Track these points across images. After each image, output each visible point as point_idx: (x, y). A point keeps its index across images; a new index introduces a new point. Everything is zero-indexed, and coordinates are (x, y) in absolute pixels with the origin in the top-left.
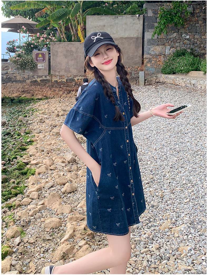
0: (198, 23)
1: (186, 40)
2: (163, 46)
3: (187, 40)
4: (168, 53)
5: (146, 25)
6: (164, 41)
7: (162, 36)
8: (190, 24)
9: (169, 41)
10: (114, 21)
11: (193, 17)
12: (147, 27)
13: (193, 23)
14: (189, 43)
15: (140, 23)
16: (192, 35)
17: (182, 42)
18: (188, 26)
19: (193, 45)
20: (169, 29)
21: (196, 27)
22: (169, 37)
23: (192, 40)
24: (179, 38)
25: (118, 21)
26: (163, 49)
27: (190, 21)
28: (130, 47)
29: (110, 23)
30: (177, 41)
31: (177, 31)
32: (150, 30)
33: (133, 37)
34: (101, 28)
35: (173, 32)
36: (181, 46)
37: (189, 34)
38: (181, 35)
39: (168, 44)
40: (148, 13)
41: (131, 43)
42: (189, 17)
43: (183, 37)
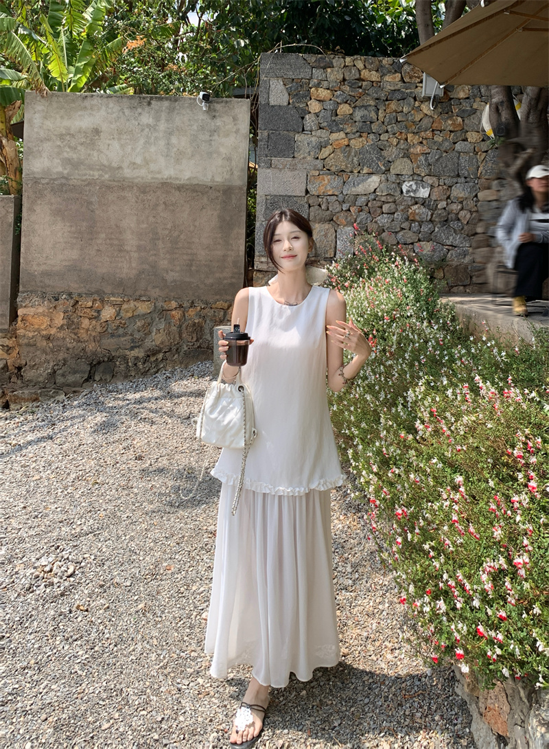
0: (463, 140)
1: (416, 203)
2: (327, 227)
3: (422, 205)
4: (347, 252)
5: (261, 140)
6: (332, 206)
7: (322, 188)
8: (435, 142)
9: (350, 206)
10: (137, 115)
11: (447, 115)
12: (268, 147)
13: (446, 139)
14: (429, 217)
15: (239, 129)
16: (441, 187)
17: (402, 210)
18: (425, 150)
19: (445, 225)
20: (353, 160)
21: (457, 155)
22: (353, 189)
23: (439, 207)
24: (390, 195)
25: (151, 120)
26: (326, 235)
27: (433, 131)
28: (197, 224)
29: (118, 124)
30: (384, 206)
31: (383, 168)
32: (278, 161)
33: (210, 184)
34: (82, 140)
35: (365, 170)
36: (398, 226)
37: (430, 182)
38: (399, 184)
39: (347, 219)
40: (272, 91)
41: (203, 208)
42: (428, 113)
43: (405, 194)
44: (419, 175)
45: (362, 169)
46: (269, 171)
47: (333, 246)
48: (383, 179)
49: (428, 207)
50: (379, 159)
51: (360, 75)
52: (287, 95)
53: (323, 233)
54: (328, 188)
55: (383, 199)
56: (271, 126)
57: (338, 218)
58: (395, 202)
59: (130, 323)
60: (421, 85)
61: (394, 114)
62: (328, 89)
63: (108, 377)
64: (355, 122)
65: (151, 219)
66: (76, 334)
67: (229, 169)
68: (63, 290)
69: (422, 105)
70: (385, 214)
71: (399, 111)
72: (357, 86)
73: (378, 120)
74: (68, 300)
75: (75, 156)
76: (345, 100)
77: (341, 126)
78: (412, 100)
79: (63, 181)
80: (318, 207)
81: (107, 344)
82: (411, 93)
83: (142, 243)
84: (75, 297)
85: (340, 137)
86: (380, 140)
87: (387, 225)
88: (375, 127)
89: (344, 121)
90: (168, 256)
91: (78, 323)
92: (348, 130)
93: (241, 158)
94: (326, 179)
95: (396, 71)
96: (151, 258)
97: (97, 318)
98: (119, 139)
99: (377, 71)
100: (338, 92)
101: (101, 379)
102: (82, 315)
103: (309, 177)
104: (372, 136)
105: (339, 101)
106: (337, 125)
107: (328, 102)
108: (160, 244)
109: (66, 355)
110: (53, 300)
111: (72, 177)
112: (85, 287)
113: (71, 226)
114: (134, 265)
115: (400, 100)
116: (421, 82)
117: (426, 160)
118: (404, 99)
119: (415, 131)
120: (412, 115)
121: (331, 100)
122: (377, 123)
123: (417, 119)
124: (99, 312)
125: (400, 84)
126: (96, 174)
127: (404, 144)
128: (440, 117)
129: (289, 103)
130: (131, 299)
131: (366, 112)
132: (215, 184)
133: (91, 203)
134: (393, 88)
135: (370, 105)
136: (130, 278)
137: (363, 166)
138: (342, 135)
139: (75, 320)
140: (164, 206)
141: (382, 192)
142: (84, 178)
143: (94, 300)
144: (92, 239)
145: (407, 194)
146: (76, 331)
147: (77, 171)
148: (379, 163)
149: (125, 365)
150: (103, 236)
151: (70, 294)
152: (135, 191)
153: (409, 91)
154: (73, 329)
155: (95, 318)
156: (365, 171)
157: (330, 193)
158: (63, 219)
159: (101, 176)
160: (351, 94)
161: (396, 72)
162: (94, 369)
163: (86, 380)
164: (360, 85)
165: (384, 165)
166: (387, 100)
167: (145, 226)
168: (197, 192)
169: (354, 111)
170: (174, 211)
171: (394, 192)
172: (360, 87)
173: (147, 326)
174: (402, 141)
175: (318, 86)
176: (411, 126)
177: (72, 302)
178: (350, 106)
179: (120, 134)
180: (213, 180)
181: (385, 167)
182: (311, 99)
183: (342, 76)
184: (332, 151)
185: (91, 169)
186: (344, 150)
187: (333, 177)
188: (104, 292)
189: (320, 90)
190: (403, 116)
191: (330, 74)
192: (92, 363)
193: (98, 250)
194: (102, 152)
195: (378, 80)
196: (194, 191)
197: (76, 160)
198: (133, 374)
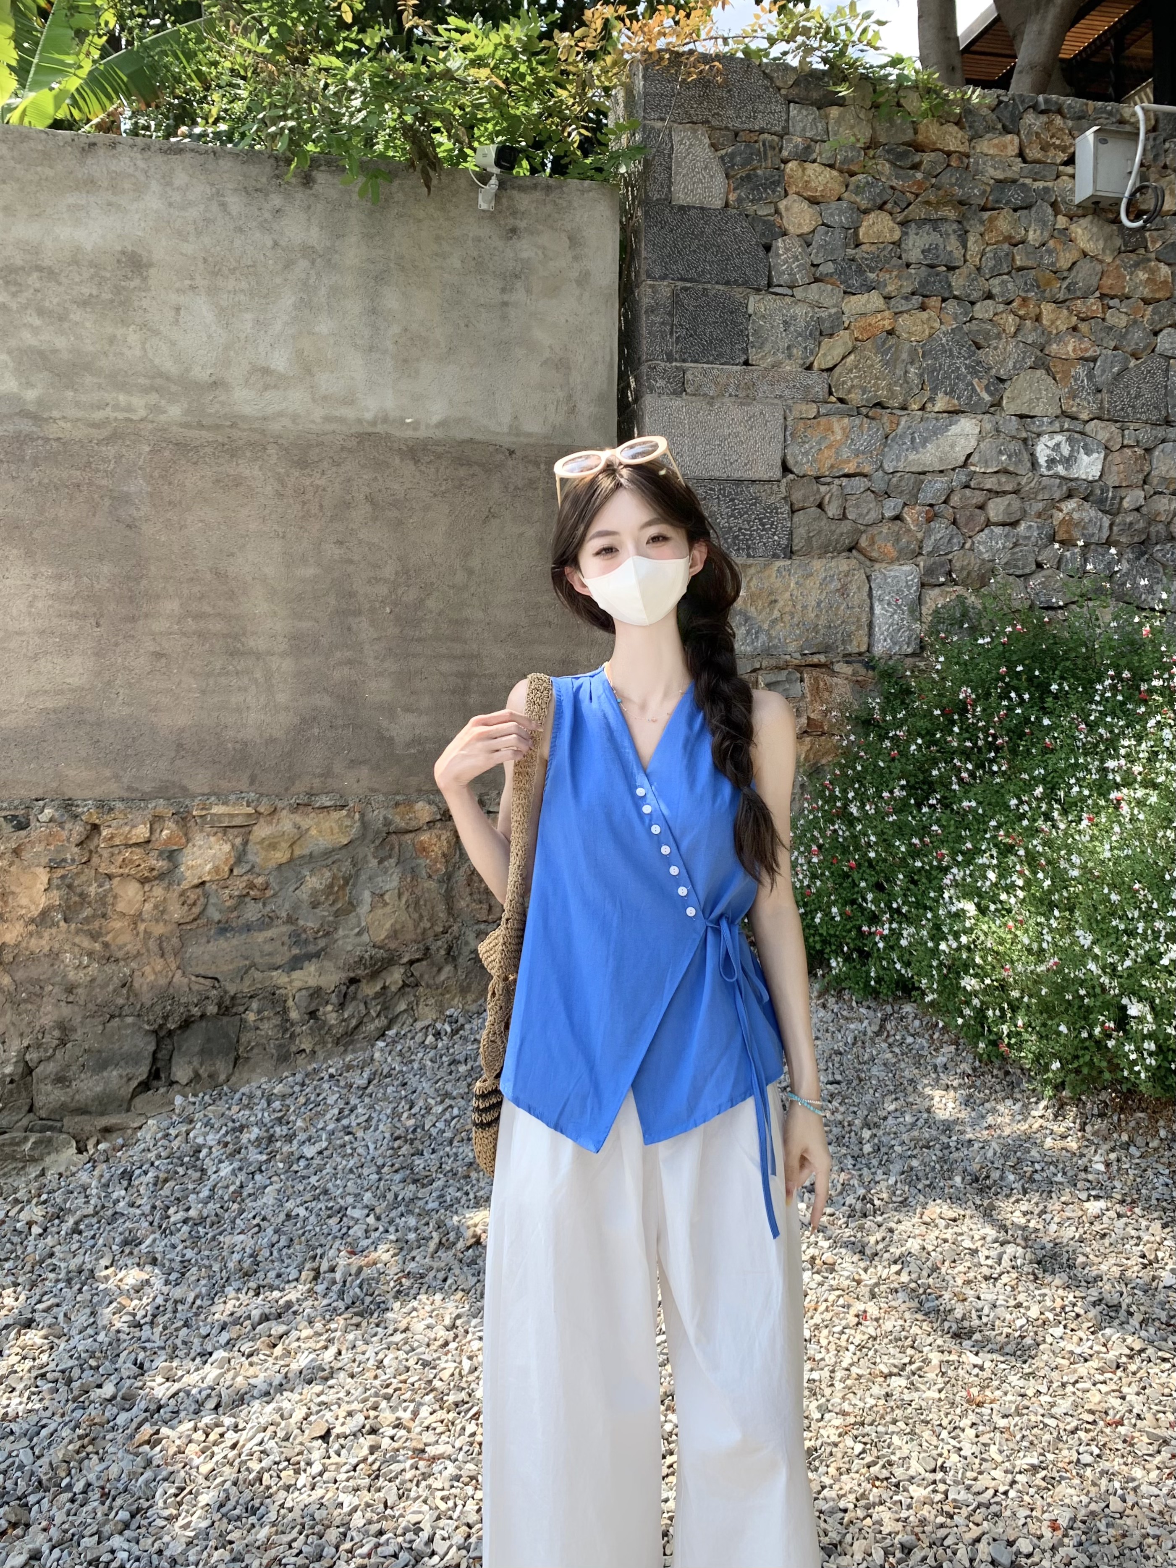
1: (1072, 494)
3: (1085, 499)
4: (903, 636)
5: (652, 310)
6: (857, 506)
7: (826, 453)
8: (1111, 328)
9: (905, 504)
10: (267, 215)
11: (1132, 255)
12: (671, 333)
13: (1135, 322)
14: (1105, 534)
15: (587, 274)
16: (1128, 451)
17: (1039, 515)
18: (1086, 350)
19: (1143, 554)
20: (906, 372)
21: (1164, 363)
22: (912, 456)
23: (1126, 504)
24: (1006, 472)
25: (315, 231)
26: (843, 591)
27: (1103, 296)
28: (475, 562)
29: (206, 240)
30: (991, 505)
31: (986, 397)
32: (705, 373)
33: (507, 441)
34: (87, 289)
35: (941, 403)
36: (1031, 559)
37: (1103, 436)
38: (1025, 441)
39: (898, 540)
40: (679, 165)
41: (491, 515)
42: (1090, 247)
43: (1044, 470)
44: (1074, 418)
45: (932, 399)
46: (677, 402)
47: (864, 620)
48: (988, 426)
49: (1101, 504)
50: (974, 373)
51: (916, 132)
52: (720, 177)
53: (835, 585)
54: (846, 453)
55: (990, 483)
56: (679, 268)
57: (872, 542)
58: (1016, 492)
59: (283, 883)
60: (1069, 170)
61: (1006, 246)
62: (831, 166)
63: (222, 1068)
64: (908, 265)
65: (331, 551)
66: (94, 936)
67: (561, 394)
68: (39, 793)
69: (1073, 227)
70: (997, 524)
71: (1018, 238)
72: (909, 163)
73: (965, 261)
74: (61, 825)
75: (61, 343)
76: (879, 201)
77: (872, 276)
78: (1050, 210)
79: (26, 426)
80: (814, 510)
81: (206, 957)
82: (1046, 190)
83: (306, 625)
84: (88, 812)
85: (871, 307)
86: (972, 319)
87: (1005, 557)
88: (961, 282)
89: (878, 263)
90: (391, 665)
91: (102, 900)
92: (891, 288)
93: (596, 362)
94: (837, 427)
95: (1004, 127)
96: (337, 675)
97: (167, 876)
98: (212, 291)
99: (956, 124)
100: (860, 177)
101: (197, 1077)
102: (113, 870)
103: (790, 422)
104: (951, 306)
105: (864, 204)
106: (860, 271)
107: (834, 205)
108: (364, 629)
109: (66, 1011)
110: (7, 828)
111: (55, 414)
112: (117, 777)
113: (59, 577)
114: (282, 698)
115: (1022, 208)
116: (1071, 161)
117: (1090, 376)
118: (1028, 207)
119: (1061, 296)
120: (1050, 252)
121: (839, 199)
122: (964, 270)
123: (1064, 263)
124: (172, 856)
125: (1018, 164)
126: (139, 404)
127: (1035, 329)
128: (1118, 262)
129: (727, 205)
130: (280, 805)
131: (935, 238)
132: (522, 439)
133: (125, 499)
134: (1000, 175)
135: (946, 220)
136: (272, 740)
137: (934, 390)
138: (874, 300)
139: (93, 890)
140: (368, 507)
141: (987, 467)
142: (99, 415)
143: (157, 820)
144: (133, 619)
145: (1049, 468)
146: (96, 924)
147: (70, 394)
148: (975, 381)
149: (277, 1021)
150: (172, 606)
151: (68, 805)
152: (274, 460)
153: (1040, 184)
154: (87, 920)
155: (161, 876)
156: (940, 405)
157: (849, 468)
158: (29, 554)
159: (155, 409)
160: (894, 183)
161: (1006, 130)
162: (167, 1044)
163: (145, 1086)
164: (917, 159)
165: (987, 388)
166: (984, 209)
167: (310, 572)
168: (469, 464)
169: (905, 234)
170: (400, 523)
171: (1016, 464)
172: (916, 167)
173: (342, 888)
174: (1028, 322)
175: (804, 156)
176: (1048, 283)
177: (78, 830)
178: (894, 220)
179: (215, 274)
180: (515, 430)
181: (991, 394)
182: (786, 194)
183: (868, 133)
184: (850, 345)
185: (123, 387)
186: (884, 343)
187: (857, 421)
188: (184, 789)
189: (812, 169)
190: (1028, 254)
191: (838, 122)
192: (161, 1026)
193: (158, 655)
194: (156, 333)
195: (961, 149)
196: (461, 461)
197: (65, 356)
198: (307, 1046)
